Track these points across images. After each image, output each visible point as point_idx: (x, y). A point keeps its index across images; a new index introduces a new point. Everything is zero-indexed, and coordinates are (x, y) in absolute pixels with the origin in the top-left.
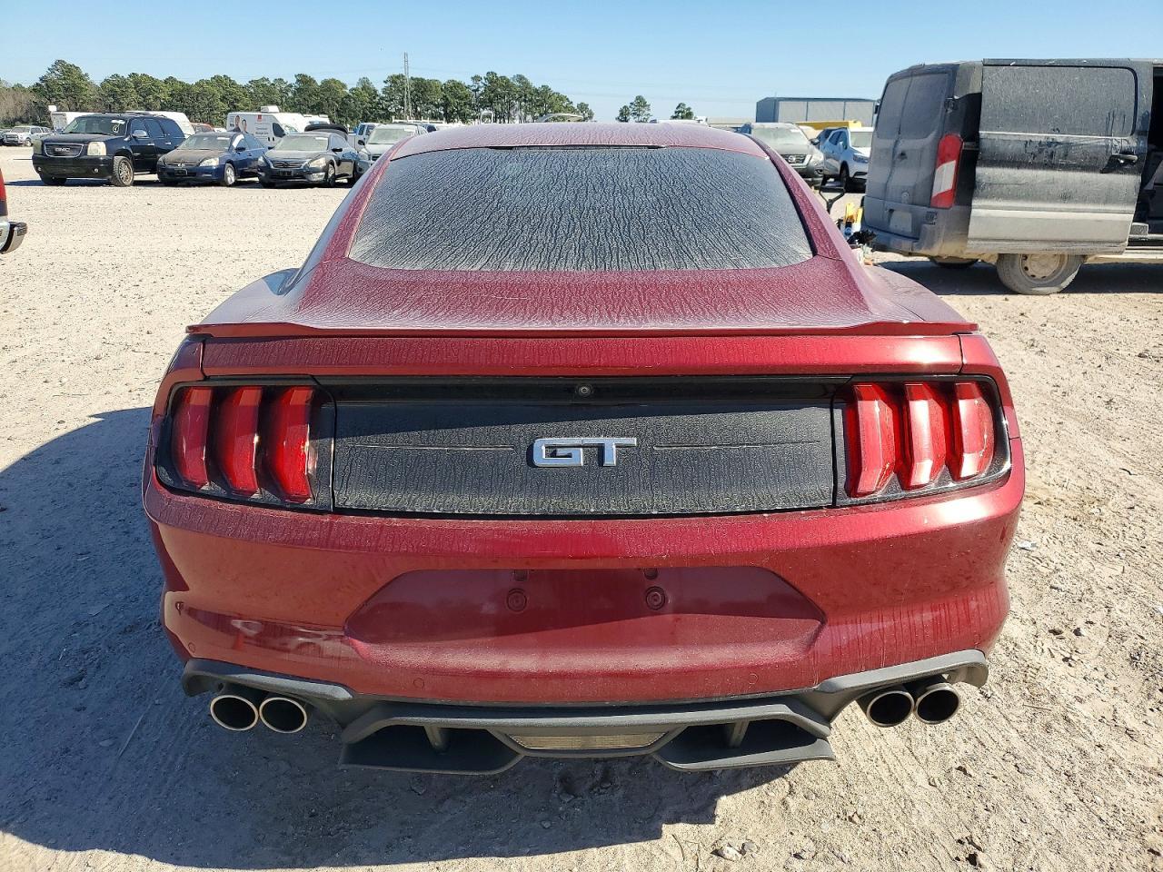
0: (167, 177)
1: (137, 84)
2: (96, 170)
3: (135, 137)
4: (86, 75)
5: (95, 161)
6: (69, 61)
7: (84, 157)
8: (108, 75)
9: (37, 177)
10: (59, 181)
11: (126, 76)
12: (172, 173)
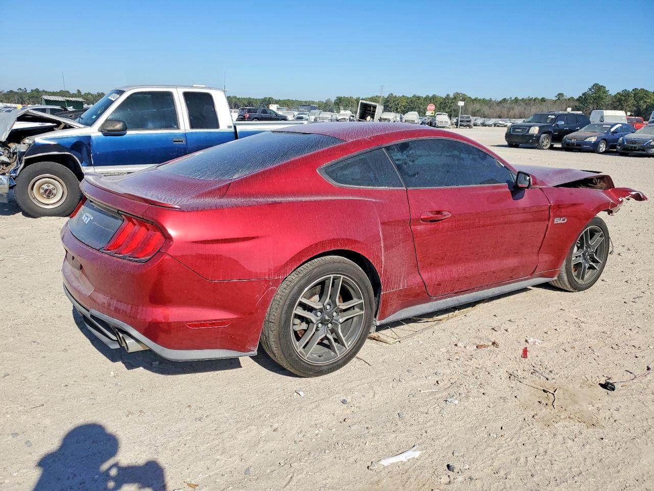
0: (565, 146)
1: (635, 94)
2: (531, 141)
3: (557, 125)
4: (608, 91)
5: (532, 136)
6: (601, 84)
7: (527, 134)
8: (620, 91)
9: (506, 143)
10: (516, 146)
11: (631, 90)
12: (568, 144)
